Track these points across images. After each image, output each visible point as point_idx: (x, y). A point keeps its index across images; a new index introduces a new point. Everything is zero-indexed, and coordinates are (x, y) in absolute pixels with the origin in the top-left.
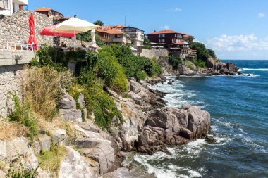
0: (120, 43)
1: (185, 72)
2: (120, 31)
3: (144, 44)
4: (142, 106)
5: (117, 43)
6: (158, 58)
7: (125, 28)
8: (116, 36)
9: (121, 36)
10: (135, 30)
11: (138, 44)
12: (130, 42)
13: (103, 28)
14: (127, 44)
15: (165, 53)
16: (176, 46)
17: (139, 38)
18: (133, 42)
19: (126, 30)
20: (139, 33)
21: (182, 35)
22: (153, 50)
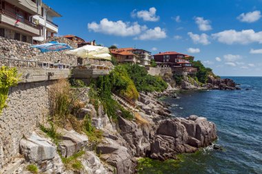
0: (132, 62)
1: (187, 87)
2: (131, 53)
3: (151, 63)
4: (151, 116)
5: (129, 62)
6: (163, 75)
7: (134, 50)
8: (127, 57)
9: (132, 56)
10: (144, 51)
11: (146, 64)
12: (139, 61)
13: (116, 50)
14: (137, 63)
15: (169, 71)
16: (179, 64)
17: (147, 58)
18: (142, 62)
19: (136, 52)
20: (147, 54)
21: (184, 55)
22: (159, 68)
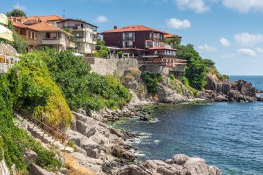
0: (58, 46)
1: (168, 98)
2: (54, 27)
3: (98, 49)
5: (51, 46)
6: (121, 74)
7: (63, 21)
8: (48, 35)
9: (59, 34)
10: (83, 24)
11: (88, 50)
12: (72, 45)
13: (24, 20)
14: (69, 48)
15: (134, 65)
16: (152, 52)
17: (88, 39)
18: (79, 45)
19: (66, 24)
20: (88, 30)
21: (162, 34)
22: (113, 60)
